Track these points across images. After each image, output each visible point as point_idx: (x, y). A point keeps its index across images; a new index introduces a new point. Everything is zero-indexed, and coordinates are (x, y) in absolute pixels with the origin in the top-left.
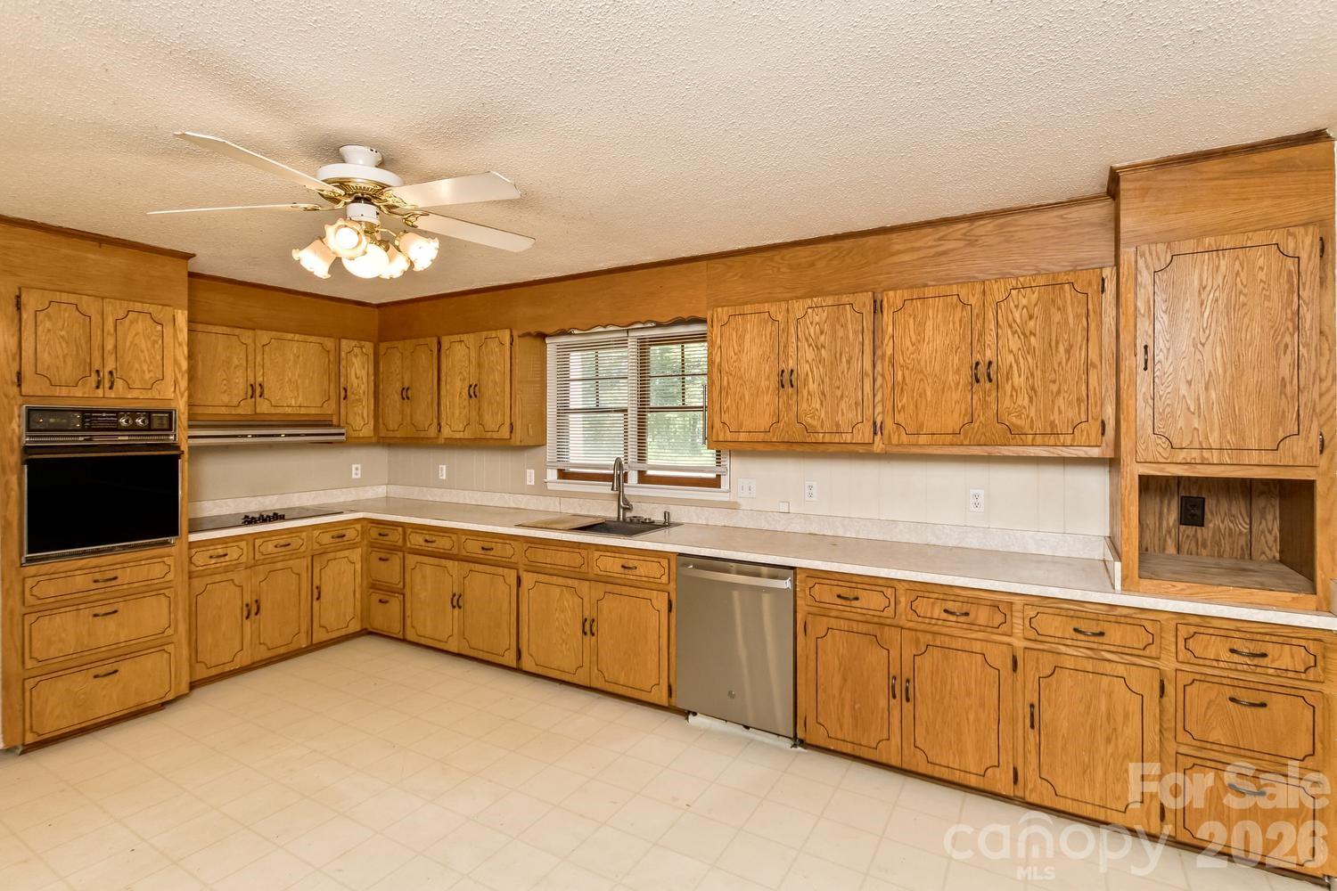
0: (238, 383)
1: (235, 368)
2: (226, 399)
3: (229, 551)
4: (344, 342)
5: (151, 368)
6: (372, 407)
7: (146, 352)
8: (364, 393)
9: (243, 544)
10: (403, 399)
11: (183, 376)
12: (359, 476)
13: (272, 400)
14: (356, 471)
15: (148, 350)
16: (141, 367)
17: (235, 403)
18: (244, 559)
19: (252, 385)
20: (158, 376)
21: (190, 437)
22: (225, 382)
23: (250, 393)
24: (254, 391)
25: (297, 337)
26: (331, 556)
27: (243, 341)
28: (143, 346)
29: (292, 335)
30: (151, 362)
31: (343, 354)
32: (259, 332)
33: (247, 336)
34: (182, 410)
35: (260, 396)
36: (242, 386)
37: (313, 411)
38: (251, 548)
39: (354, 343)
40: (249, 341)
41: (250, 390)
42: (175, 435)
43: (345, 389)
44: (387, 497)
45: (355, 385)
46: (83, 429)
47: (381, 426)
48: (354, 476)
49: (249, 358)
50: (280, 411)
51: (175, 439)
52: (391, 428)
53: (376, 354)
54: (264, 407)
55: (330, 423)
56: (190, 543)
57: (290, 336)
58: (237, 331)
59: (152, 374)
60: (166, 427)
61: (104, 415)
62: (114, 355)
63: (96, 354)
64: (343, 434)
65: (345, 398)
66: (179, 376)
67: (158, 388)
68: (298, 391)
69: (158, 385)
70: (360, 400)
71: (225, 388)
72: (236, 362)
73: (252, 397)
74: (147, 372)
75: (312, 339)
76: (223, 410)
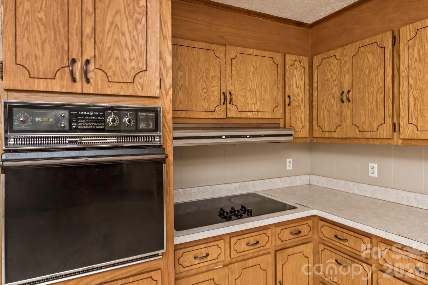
0: (214, 92)
1: (212, 78)
2: (205, 105)
3: (210, 250)
4: (288, 57)
5: (133, 55)
6: (308, 112)
7: (127, 35)
8: (302, 100)
9: (221, 243)
10: (343, 101)
11: (168, 71)
12: (291, 168)
13: (238, 105)
14: (289, 164)
15: (130, 32)
16: (122, 54)
17: (212, 109)
18: (222, 258)
19: (224, 93)
20: (140, 65)
21: (175, 138)
22: (205, 90)
23: (222, 101)
24: (225, 99)
25: (255, 52)
26: (290, 251)
27: (218, 55)
28: (125, 29)
29: (252, 50)
30: (133, 48)
31: (287, 67)
32: (228, 47)
33: (220, 51)
34: (168, 110)
35: (230, 103)
36: (216, 94)
37: (267, 116)
38: (228, 246)
39: (294, 57)
40: (221, 55)
41: (222, 97)
42: (160, 136)
43: (289, 97)
44: (310, 184)
45: (296, 93)
46: (71, 130)
47: (315, 127)
48: (288, 168)
49: (222, 70)
50: (244, 115)
51: (160, 141)
52: (327, 129)
53: (311, 67)
54: (233, 113)
55: (278, 125)
56: (175, 245)
57: (250, 51)
58: (213, 47)
59: (134, 64)
60: (151, 127)
61: (91, 113)
62: (93, 40)
63: (75, 40)
64: (291, 135)
65: (289, 105)
66: (164, 72)
67: (141, 82)
68: (256, 98)
69: (141, 78)
70: (299, 106)
71: (205, 95)
72: (212, 73)
73: (224, 104)
74: (128, 60)
75: (266, 53)
76: (204, 115)
